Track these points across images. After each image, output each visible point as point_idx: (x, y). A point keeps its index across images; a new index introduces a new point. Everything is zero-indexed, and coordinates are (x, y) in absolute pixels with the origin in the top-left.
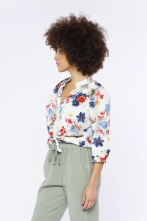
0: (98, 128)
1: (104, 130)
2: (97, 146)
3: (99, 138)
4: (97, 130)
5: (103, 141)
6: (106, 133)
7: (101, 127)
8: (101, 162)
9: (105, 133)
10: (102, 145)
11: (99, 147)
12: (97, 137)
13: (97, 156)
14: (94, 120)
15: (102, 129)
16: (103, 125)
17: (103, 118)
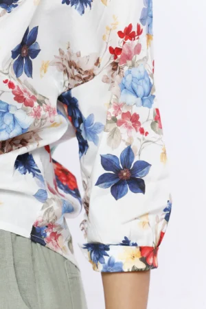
0: (118, 107)
1: (145, 115)
2: (117, 193)
3: (129, 152)
4: (114, 119)
5: (144, 165)
6: (153, 125)
7: (131, 99)
8: (142, 266)
9: (147, 127)
10: (139, 186)
11: (130, 196)
12: (118, 152)
13: (126, 243)
14: (88, 66)
15: (134, 110)
16: (140, 91)
17: (138, 57)
